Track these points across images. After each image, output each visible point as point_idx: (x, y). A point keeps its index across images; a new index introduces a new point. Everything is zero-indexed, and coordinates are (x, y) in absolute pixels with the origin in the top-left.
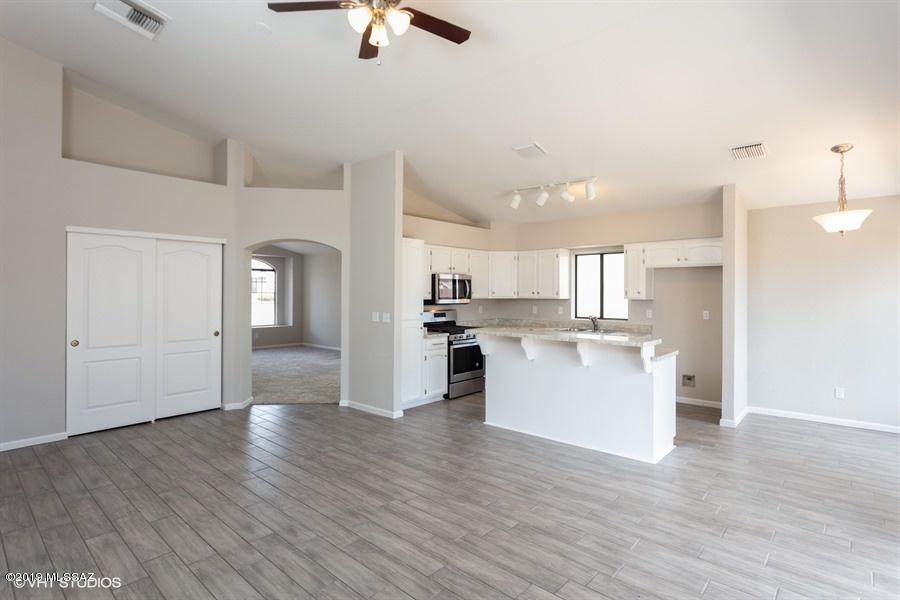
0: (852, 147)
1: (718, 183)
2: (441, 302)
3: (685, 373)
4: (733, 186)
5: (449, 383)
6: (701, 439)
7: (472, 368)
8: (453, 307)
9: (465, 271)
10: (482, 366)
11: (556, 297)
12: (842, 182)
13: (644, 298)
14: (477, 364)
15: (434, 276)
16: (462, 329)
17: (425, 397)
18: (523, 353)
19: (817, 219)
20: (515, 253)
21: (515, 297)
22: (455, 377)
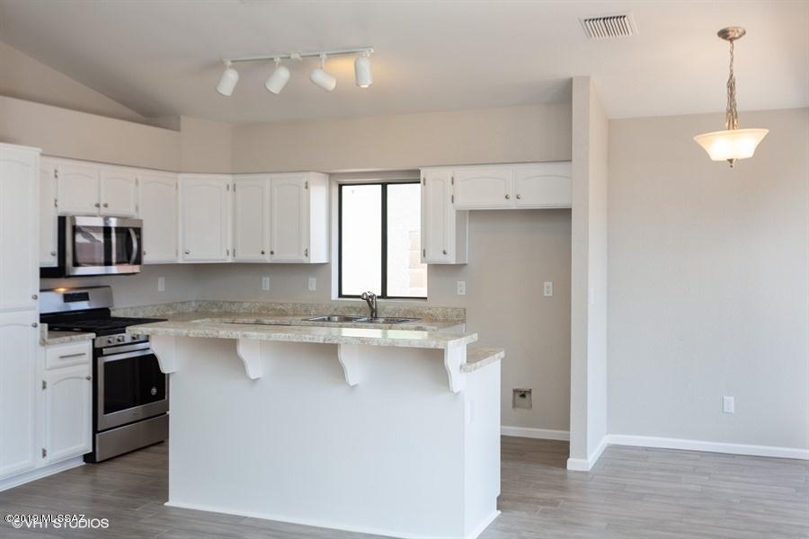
0: (744, 33)
1: (563, 72)
2: (80, 271)
3: (516, 387)
4: (587, 79)
5: (95, 431)
6: (539, 495)
7: (145, 398)
8: (103, 281)
9: (129, 211)
10: (162, 393)
11: (305, 260)
12: (731, 86)
13: (453, 262)
14: (154, 391)
15: (62, 221)
16: (122, 324)
17: (43, 462)
18: (241, 365)
19: (700, 139)
20: (229, 179)
21: (230, 260)
22: (107, 419)
